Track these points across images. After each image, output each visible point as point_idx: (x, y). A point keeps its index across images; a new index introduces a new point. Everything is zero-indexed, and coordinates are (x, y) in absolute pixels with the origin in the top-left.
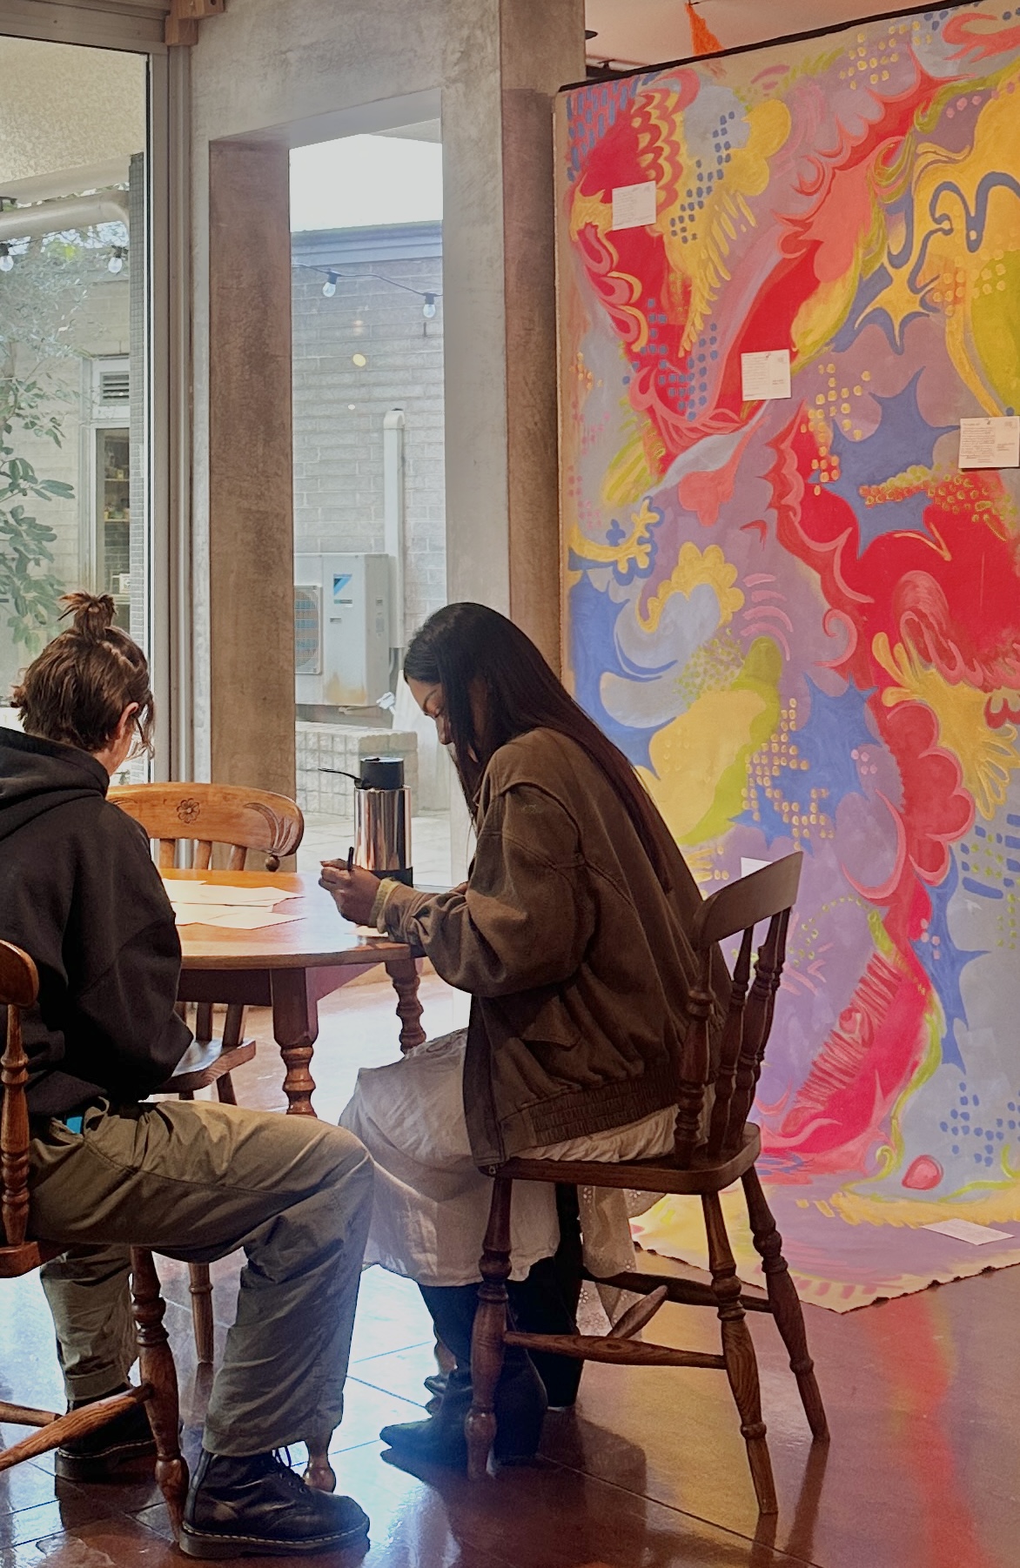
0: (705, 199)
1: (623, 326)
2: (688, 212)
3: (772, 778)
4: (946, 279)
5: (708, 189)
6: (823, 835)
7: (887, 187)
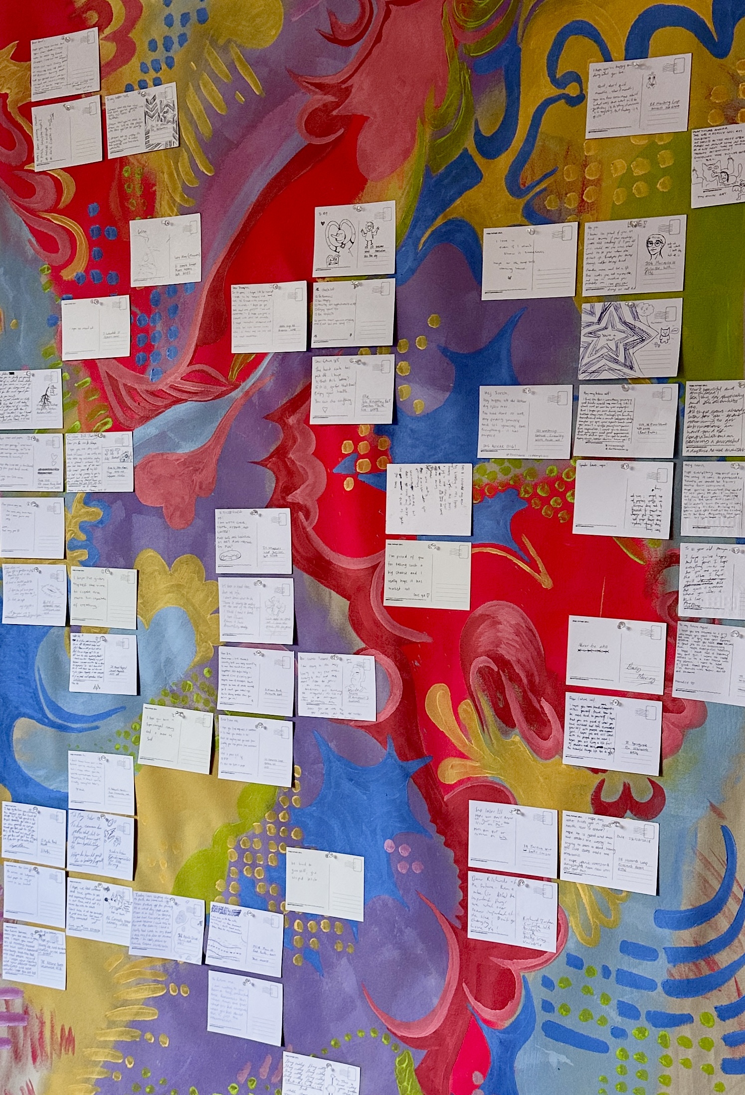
0: (177, 53)
1: (47, 243)
2: (153, 74)
3: (268, 868)
4: (569, 174)
5: (183, 38)
6: (339, 947)
7: (477, 30)
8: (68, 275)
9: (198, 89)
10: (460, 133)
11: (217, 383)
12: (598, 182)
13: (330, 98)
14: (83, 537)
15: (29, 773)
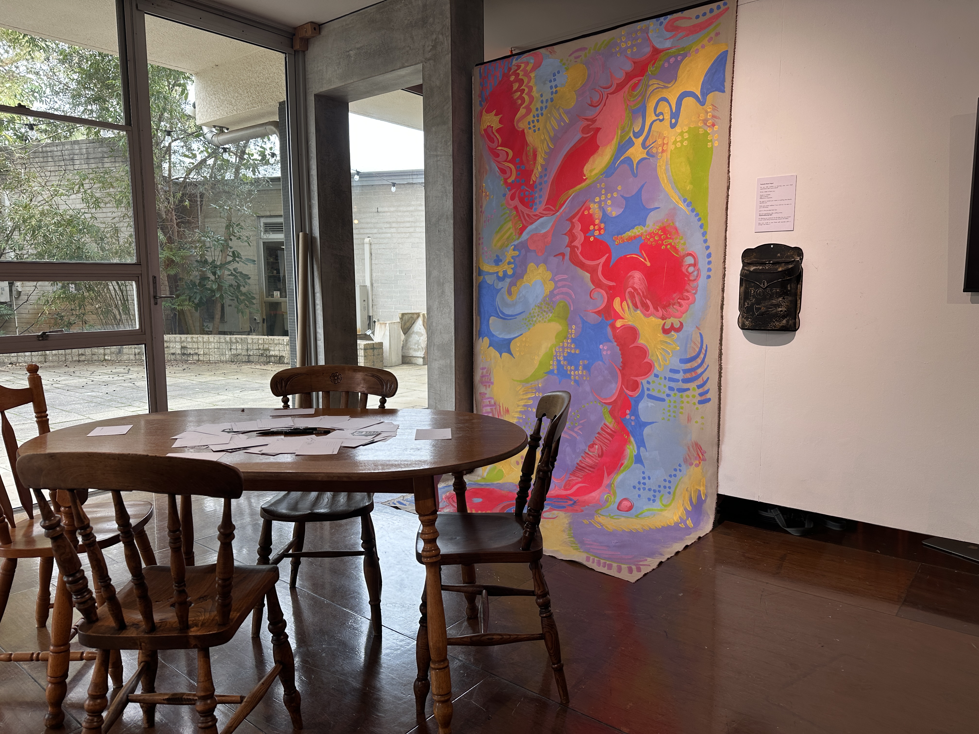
0: (544, 112)
1: (503, 171)
2: (536, 118)
3: (564, 357)
4: (660, 142)
5: (546, 107)
6: (585, 378)
7: (633, 101)
8: (509, 181)
9: (550, 122)
10: (628, 132)
11: (553, 211)
12: (667, 144)
13: (590, 123)
14: (512, 261)
15: (494, 333)
